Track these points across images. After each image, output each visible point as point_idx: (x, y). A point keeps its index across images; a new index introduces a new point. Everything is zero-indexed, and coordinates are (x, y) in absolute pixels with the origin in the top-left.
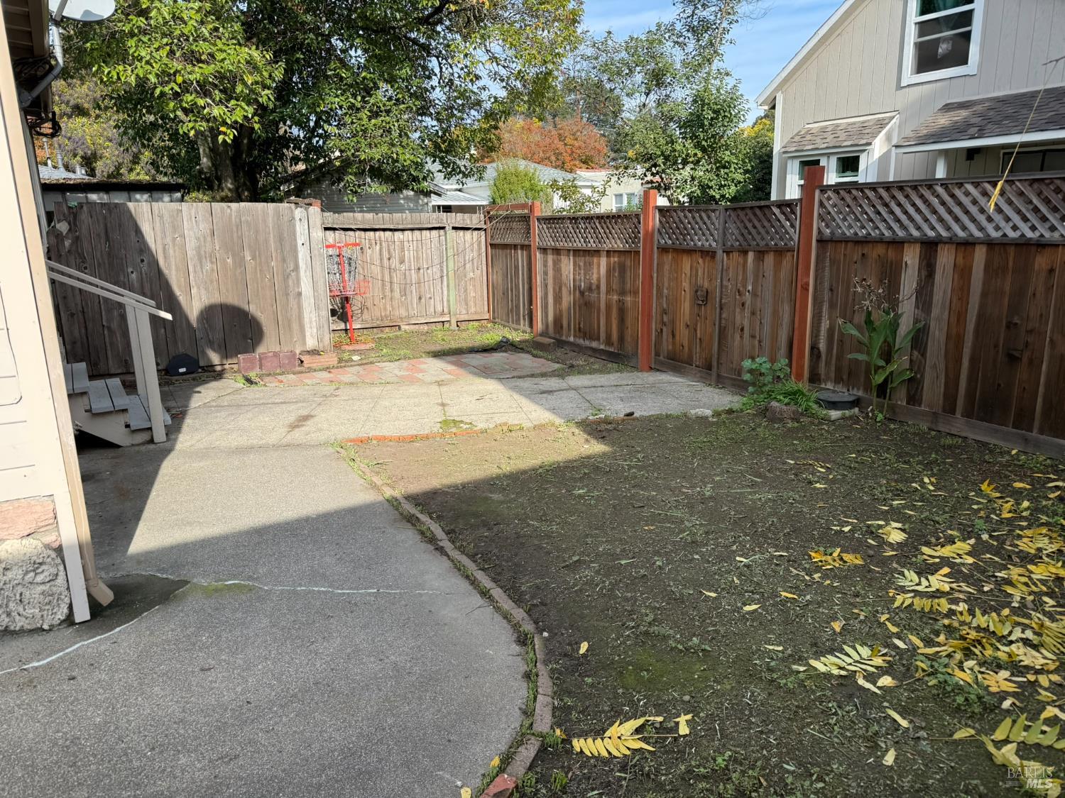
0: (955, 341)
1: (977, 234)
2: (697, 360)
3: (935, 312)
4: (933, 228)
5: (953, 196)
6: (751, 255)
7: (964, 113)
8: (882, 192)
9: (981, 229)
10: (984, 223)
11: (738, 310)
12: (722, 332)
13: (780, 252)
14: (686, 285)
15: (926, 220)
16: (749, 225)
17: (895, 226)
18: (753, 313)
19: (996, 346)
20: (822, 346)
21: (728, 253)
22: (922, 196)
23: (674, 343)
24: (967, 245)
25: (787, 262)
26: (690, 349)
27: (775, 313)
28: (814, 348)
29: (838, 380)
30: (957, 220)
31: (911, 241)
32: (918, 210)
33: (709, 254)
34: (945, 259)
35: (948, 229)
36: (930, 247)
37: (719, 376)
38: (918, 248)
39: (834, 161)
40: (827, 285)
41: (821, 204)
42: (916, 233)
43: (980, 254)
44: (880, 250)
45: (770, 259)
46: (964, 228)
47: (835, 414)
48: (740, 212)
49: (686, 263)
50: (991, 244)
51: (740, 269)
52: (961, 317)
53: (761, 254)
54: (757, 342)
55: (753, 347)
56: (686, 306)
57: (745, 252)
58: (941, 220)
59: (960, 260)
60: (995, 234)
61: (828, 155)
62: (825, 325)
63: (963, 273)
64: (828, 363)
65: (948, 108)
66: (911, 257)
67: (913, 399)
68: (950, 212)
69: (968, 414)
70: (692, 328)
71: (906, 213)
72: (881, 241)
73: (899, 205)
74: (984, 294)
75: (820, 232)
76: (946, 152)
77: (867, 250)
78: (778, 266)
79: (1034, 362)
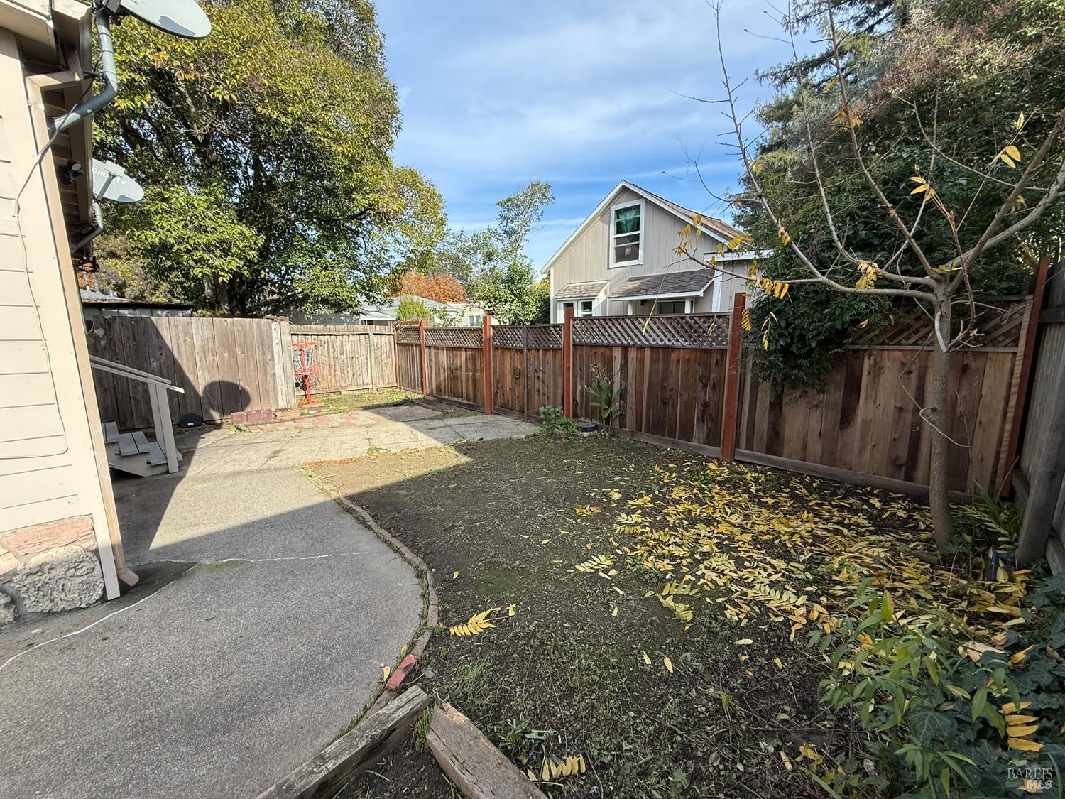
0: (639, 395)
1: (646, 343)
2: (517, 407)
3: (630, 380)
4: (626, 340)
5: (633, 324)
6: (541, 351)
7: (638, 283)
8: (601, 321)
9: (647, 340)
10: (648, 338)
11: (536, 380)
12: (529, 391)
13: (555, 350)
14: (509, 367)
15: (623, 336)
16: (539, 336)
17: (609, 338)
18: (544, 382)
19: (657, 397)
20: (578, 399)
21: (529, 350)
22: (620, 324)
23: (504, 399)
24: (641, 348)
25: (559, 355)
26: (513, 403)
27: (555, 382)
28: (574, 400)
29: (586, 417)
30: (636, 336)
31: (618, 346)
32: (619, 331)
33: (520, 351)
34: (632, 354)
35: (633, 340)
36: (625, 348)
37: (528, 416)
38: (620, 349)
39: (580, 303)
40: (578, 366)
41: (573, 326)
42: (618, 342)
43: (648, 352)
44: (602, 350)
45: (550, 354)
46: (640, 340)
47: (586, 434)
48: (535, 330)
49: (508, 355)
50: (652, 348)
51: (536, 359)
52: (641, 383)
53: (546, 351)
54: (546, 398)
55: (545, 400)
56: (509, 379)
57: (538, 350)
58: (629, 336)
59: (639, 356)
60: (653, 343)
61: (577, 300)
62: (579, 388)
63: (641, 361)
64: (581, 408)
65: (632, 280)
66: (617, 354)
67: (623, 425)
68: (633, 332)
69: (648, 431)
70: (513, 390)
71: (613, 332)
72: (602, 345)
73: (610, 328)
74: (651, 372)
75: (573, 340)
76: (631, 301)
77: (597, 350)
78: (554, 357)
79: (674, 405)
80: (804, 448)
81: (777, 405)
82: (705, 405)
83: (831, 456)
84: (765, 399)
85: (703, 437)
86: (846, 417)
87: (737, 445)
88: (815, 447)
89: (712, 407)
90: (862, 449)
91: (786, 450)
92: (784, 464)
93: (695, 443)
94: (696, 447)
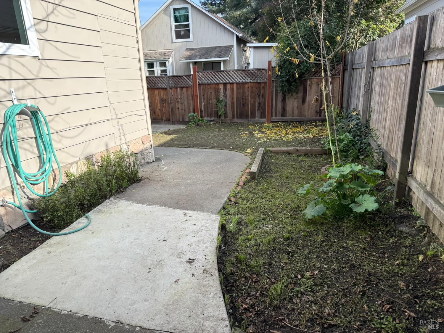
0: (233, 103)
2: (164, 118)
3: (228, 98)
4: (225, 80)
5: (228, 74)
6: (178, 89)
7: (193, 52)
9: (235, 80)
11: (176, 103)
12: (172, 110)
13: (187, 88)
14: (157, 98)
15: (223, 79)
16: (177, 81)
18: (182, 104)
19: (241, 103)
20: (203, 109)
21: (171, 88)
22: (222, 74)
23: (155, 115)
24: (232, 84)
25: (190, 90)
26: (162, 116)
27: (188, 103)
28: (201, 110)
29: (208, 116)
30: (230, 78)
31: (221, 83)
32: (221, 77)
33: (163, 89)
34: (228, 87)
36: (225, 84)
37: (173, 122)
38: (222, 85)
39: (158, 63)
40: (202, 95)
41: (198, 75)
43: (235, 85)
44: (214, 86)
45: (184, 90)
46: (231, 80)
48: (174, 78)
49: (157, 92)
50: (237, 83)
51: (176, 92)
52: (233, 98)
53: (182, 88)
54: (184, 111)
55: (183, 112)
56: (158, 104)
57: (176, 88)
58: (227, 79)
59: (232, 87)
60: (237, 81)
61: (156, 61)
62: (203, 104)
63: (232, 89)
64: (205, 113)
65: (187, 50)
66: (221, 87)
67: (226, 117)
68: (228, 77)
69: (237, 118)
70: (161, 110)
71: (219, 77)
72: (214, 84)
73: (217, 76)
74: (237, 93)
75: (198, 82)
76: (192, 62)
77: (211, 86)
78: (187, 91)
79: (248, 106)
80: (293, 113)
81: (284, 100)
82: (260, 104)
83: (301, 114)
84: (280, 98)
85: (259, 116)
86: (304, 101)
87: (272, 116)
88: (296, 112)
89: (262, 104)
90: (308, 110)
91: (288, 115)
92: (287, 119)
93: (257, 119)
94: (257, 120)
